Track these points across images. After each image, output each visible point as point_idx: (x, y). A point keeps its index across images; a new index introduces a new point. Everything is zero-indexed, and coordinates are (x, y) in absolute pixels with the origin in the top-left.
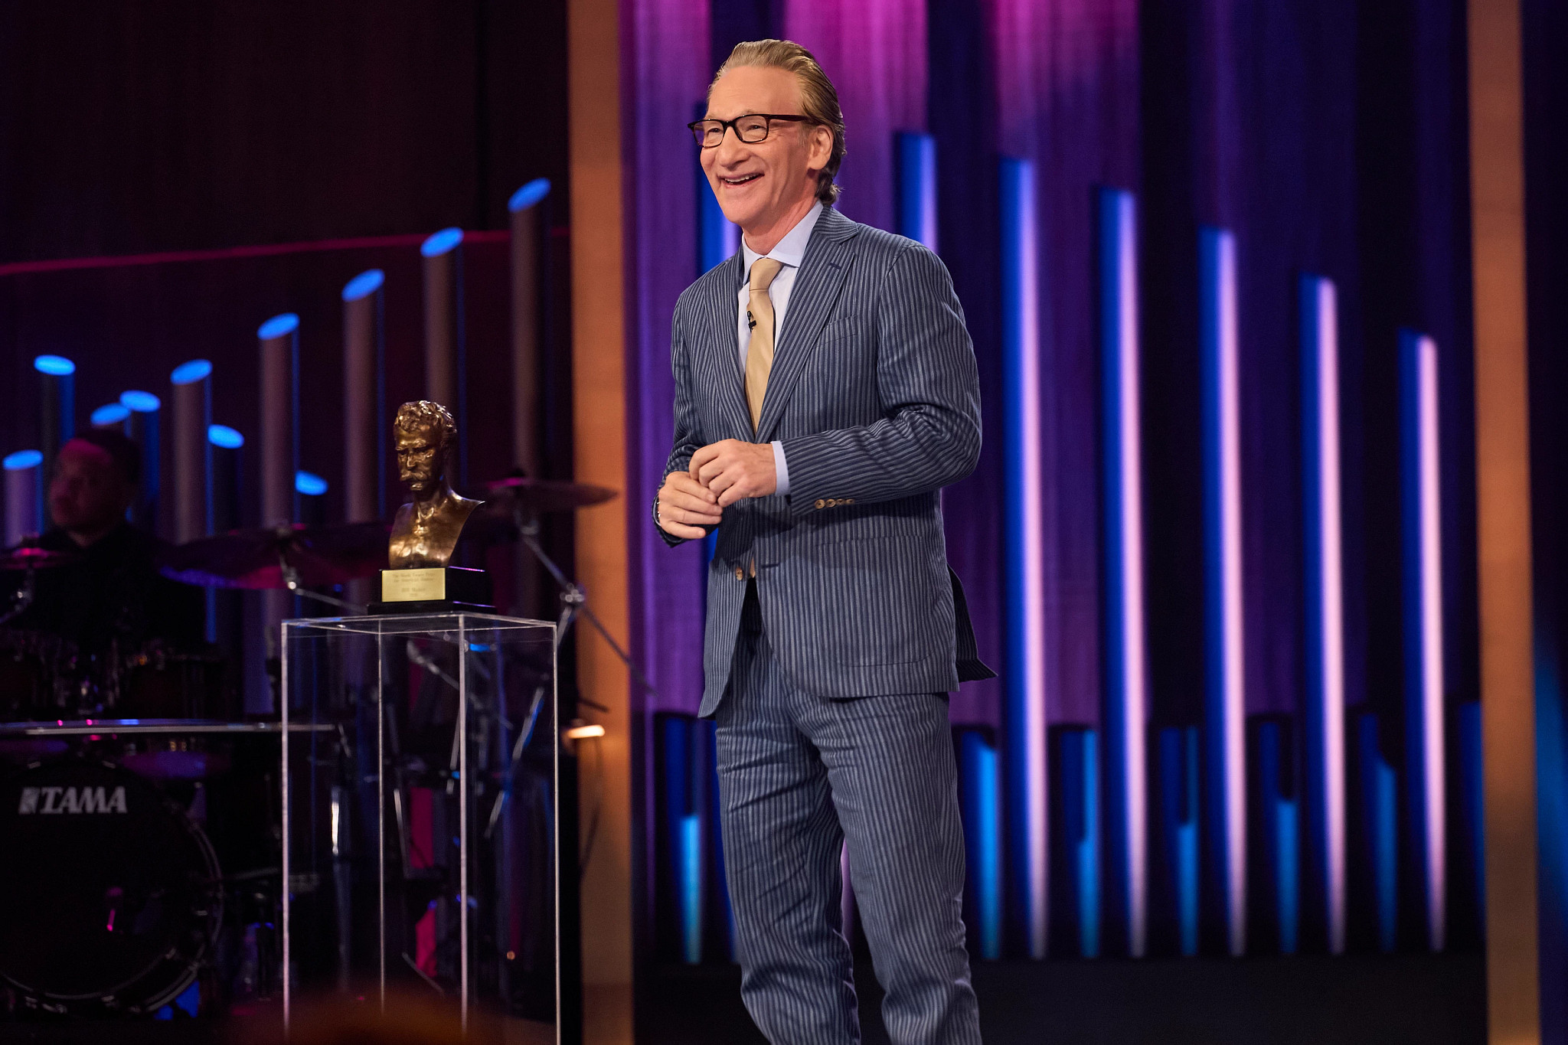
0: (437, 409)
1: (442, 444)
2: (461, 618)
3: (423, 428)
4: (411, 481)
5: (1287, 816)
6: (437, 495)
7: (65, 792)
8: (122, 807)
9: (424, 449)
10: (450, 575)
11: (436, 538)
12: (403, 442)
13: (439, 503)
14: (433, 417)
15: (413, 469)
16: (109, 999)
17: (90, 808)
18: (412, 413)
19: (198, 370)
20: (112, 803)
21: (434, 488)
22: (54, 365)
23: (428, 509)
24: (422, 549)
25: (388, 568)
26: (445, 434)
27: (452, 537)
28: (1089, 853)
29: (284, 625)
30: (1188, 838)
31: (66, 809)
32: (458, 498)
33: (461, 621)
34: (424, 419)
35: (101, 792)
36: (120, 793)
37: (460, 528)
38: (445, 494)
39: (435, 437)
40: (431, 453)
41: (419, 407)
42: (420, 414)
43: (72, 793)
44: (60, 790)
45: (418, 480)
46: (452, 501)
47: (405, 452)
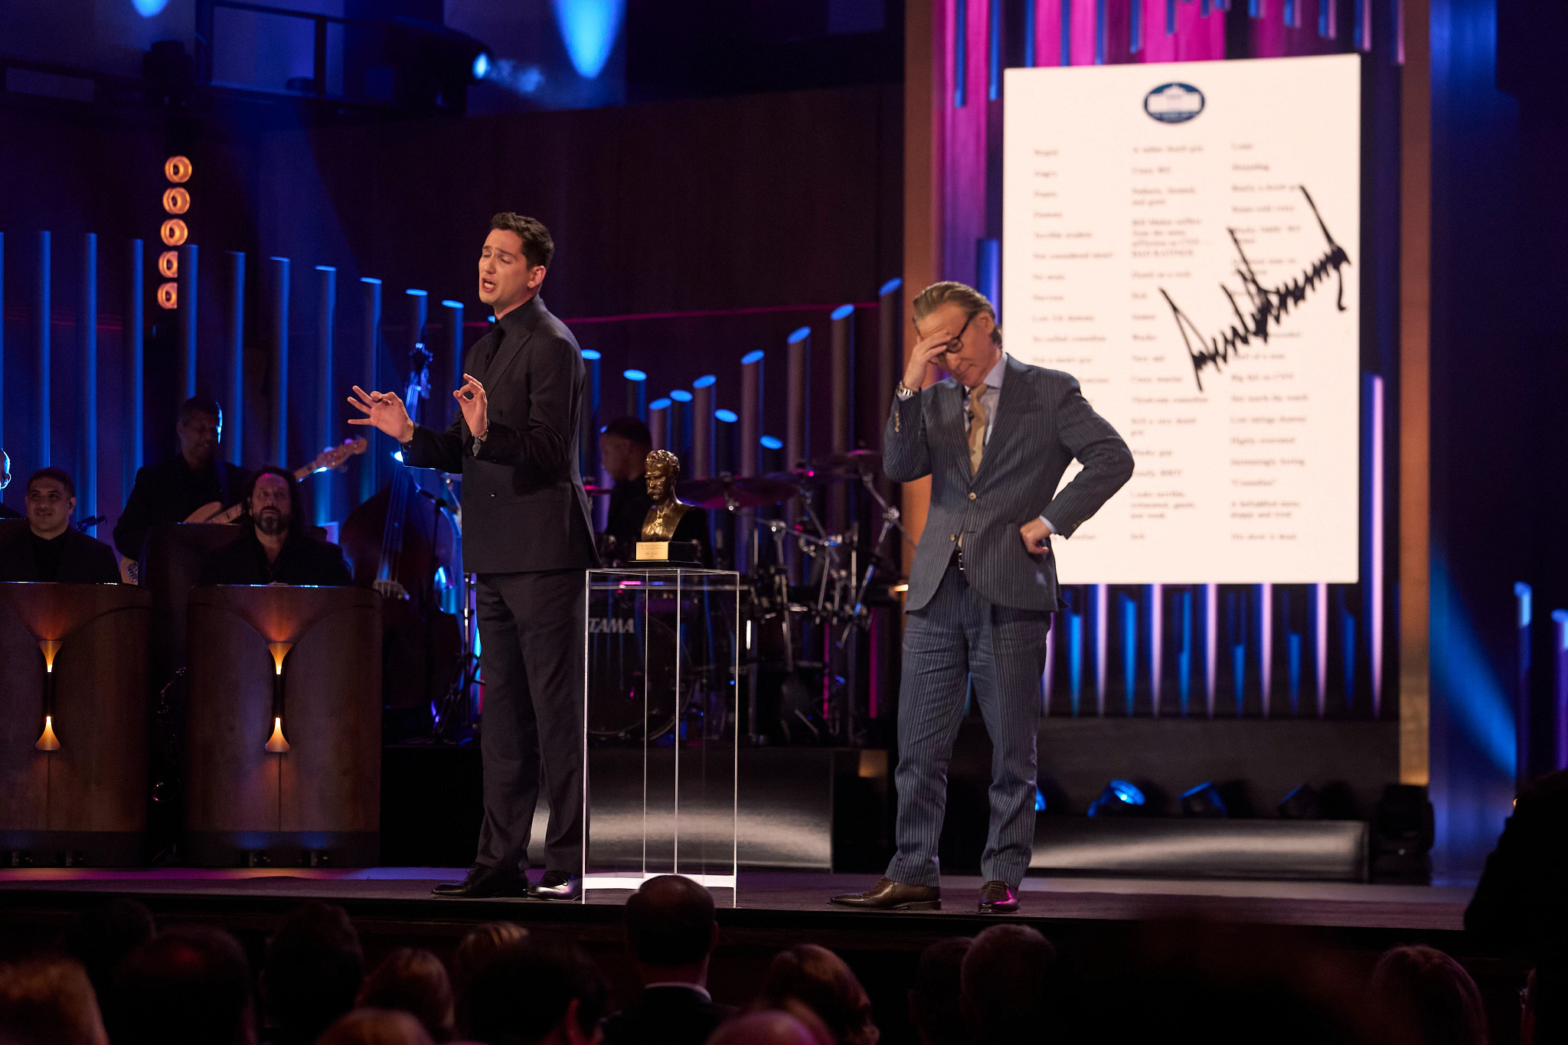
0: (668, 455)
1: (670, 474)
2: (679, 570)
3: (659, 465)
4: (652, 494)
5: (1295, 642)
6: (667, 501)
7: (601, 620)
8: (631, 630)
9: (659, 477)
10: (670, 546)
11: (666, 524)
12: (649, 473)
13: (668, 506)
14: (665, 459)
15: (653, 488)
16: (622, 734)
17: (614, 630)
18: (653, 457)
19: (709, 380)
20: (626, 628)
21: (666, 496)
22: (635, 375)
23: (663, 509)
24: (659, 531)
25: (640, 541)
26: (671, 469)
27: (674, 526)
28: (1185, 660)
29: (587, 572)
30: (1240, 653)
31: (601, 630)
32: (679, 502)
33: (679, 572)
34: (660, 460)
35: (620, 621)
36: (631, 622)
37: (678, 520)
38: (672, 501)
39: (665, 471)
40: (663, 479)
41: (657, 453)
42: (657, 457)
43: (605, 621)
44: (598, 620)
45: (655, 494)
46: (676, 504)
47: (650, 478)
